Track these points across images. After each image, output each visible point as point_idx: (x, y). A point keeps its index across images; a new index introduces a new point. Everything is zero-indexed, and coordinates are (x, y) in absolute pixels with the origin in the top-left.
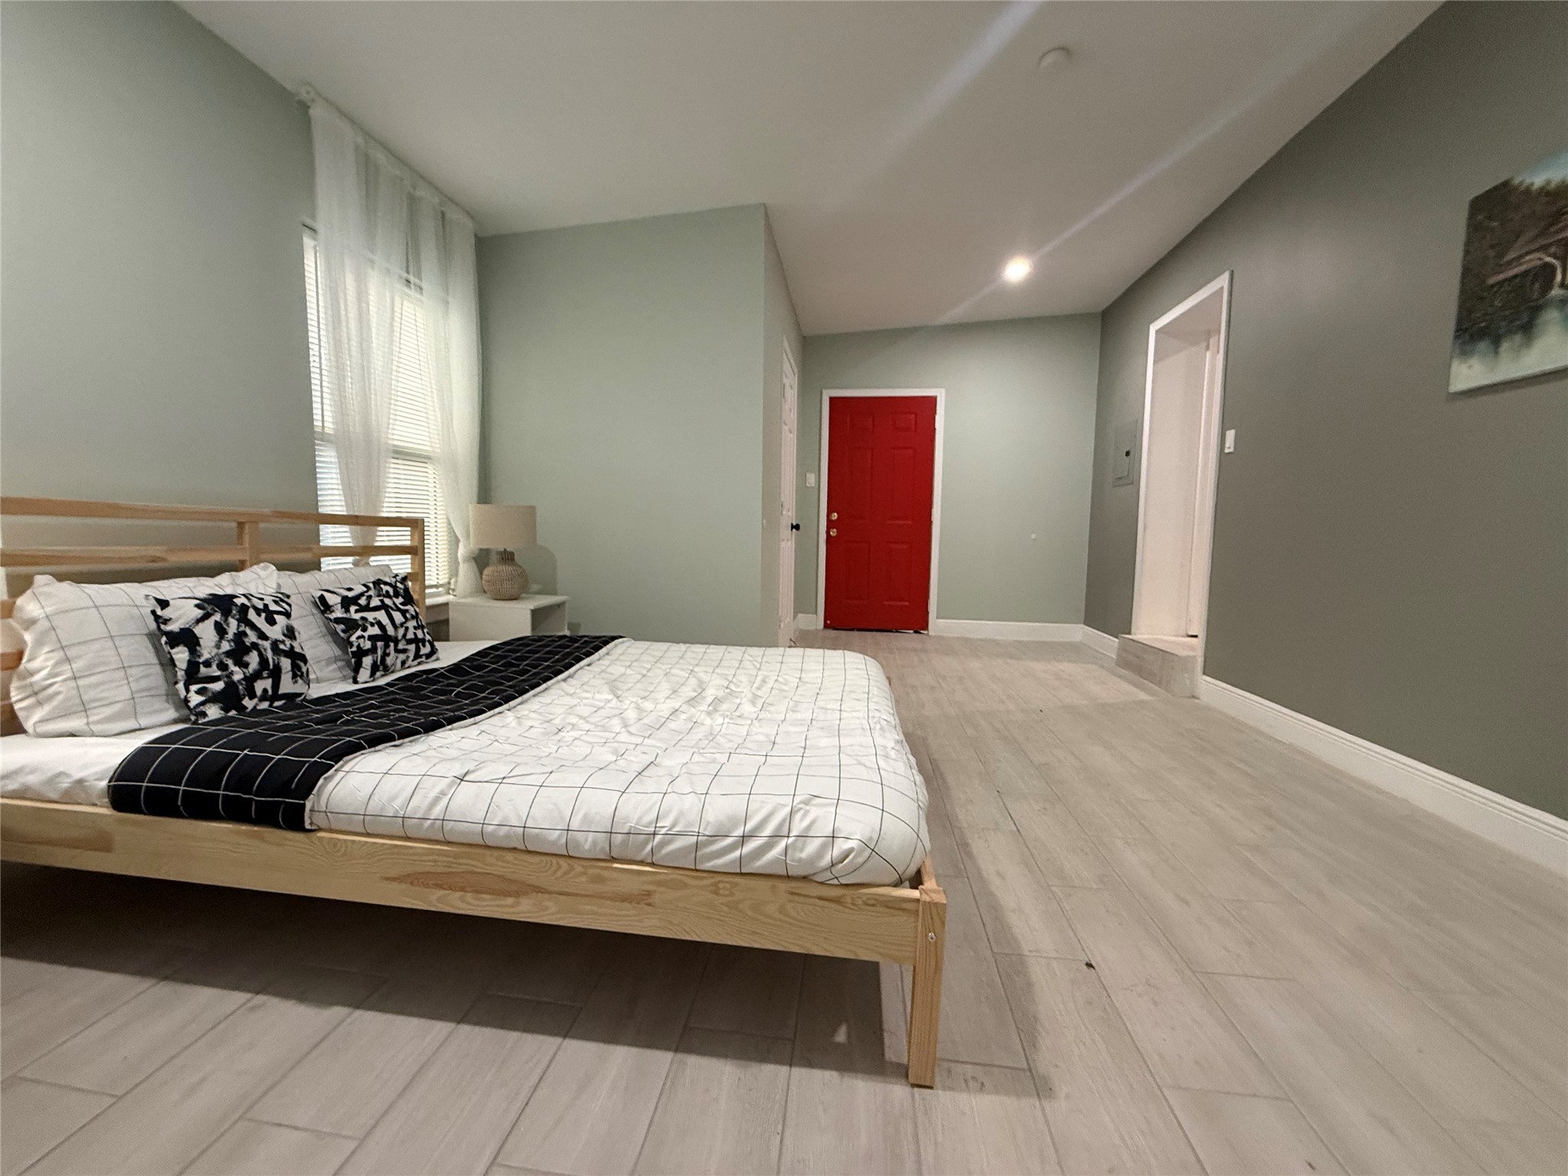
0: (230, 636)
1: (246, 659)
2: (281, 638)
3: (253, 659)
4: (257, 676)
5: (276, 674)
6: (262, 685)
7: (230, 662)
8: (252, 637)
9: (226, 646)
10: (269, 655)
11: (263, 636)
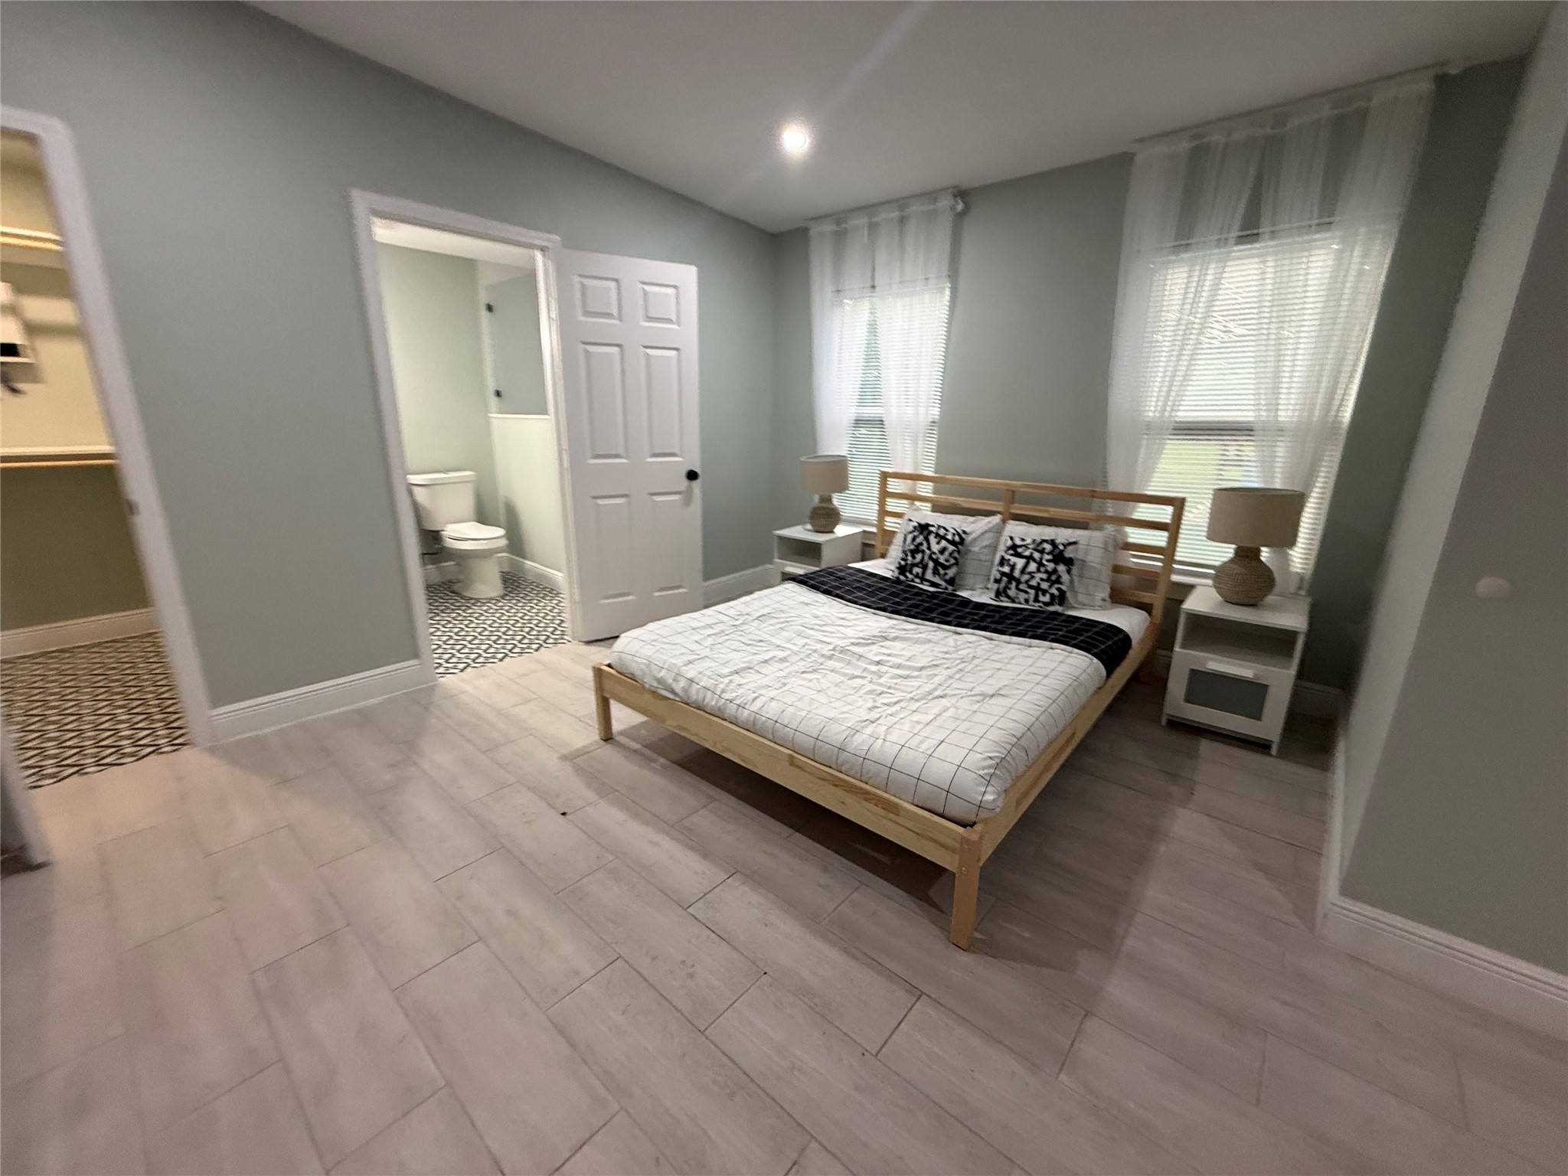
0: (915, 543)
1: (917, 556)
2: (937, 552)
3: (919, 557)
4: (916, 565)
5: (925, 568)
6: (916, 570)
7: (909, 554)
8: (924, 547)
9: (912, 547)
10: (926, 558)
11: (929, 548)
